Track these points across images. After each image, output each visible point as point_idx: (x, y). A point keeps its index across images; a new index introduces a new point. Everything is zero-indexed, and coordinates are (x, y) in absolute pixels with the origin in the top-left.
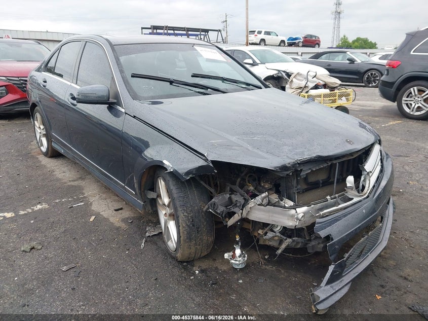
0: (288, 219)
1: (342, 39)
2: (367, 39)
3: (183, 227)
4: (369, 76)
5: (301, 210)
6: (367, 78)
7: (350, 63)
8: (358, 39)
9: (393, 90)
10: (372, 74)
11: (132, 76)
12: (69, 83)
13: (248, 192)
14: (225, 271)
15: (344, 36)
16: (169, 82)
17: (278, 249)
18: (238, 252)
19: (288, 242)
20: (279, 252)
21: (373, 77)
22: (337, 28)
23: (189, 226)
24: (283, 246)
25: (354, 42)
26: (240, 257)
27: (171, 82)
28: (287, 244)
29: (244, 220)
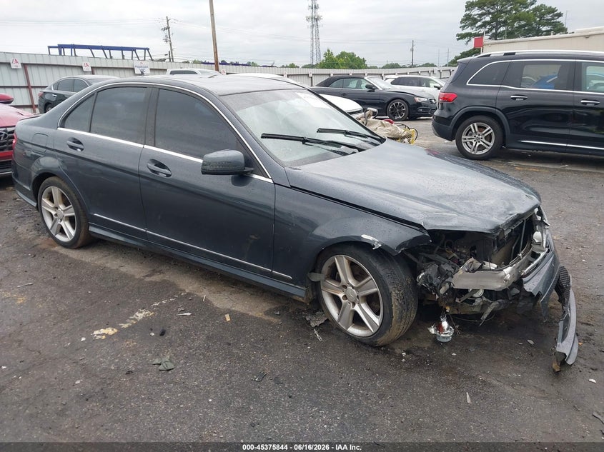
0: (497, 282)
1: (326, 54)
2: (353, 53)
3: (396, 306)
4: (393, 106)
5: (508, 270)
6: (392, 110)
7: (370, 91)
8: (343, 54)
9: (451, 127)
10: (396, 104)
11: (262, 137)
12: (141, 146)
13: (453, 259)
14: (429, 348)
15: (329, 51)
16: (300, 141)
17: (482, 314)
18: (445, 324)
19: (494, 305)
20: (485, 317)
21: (399, 108)
22: (316, 38)
23: (400, 304)
24: (489, 310)
25: (339, 57)
26: (448, 329)
27: (304, 141)
28: (493, 308)
29: (451, 290)
